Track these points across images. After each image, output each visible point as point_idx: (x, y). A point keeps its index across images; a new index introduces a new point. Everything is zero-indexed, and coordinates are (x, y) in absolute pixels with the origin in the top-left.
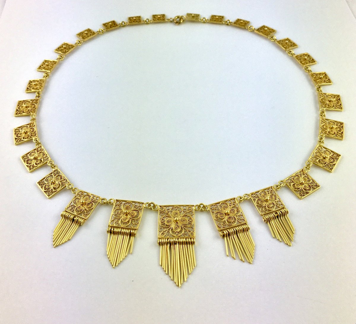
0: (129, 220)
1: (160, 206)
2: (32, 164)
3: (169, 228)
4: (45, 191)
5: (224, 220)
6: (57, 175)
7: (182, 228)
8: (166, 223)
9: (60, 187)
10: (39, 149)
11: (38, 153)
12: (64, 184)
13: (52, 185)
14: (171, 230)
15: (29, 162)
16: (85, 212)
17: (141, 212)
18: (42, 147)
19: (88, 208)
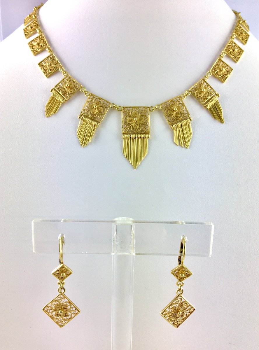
0: (96, 114)
1: (123, 107)
2: (35, 49)
3: (131, 125)
4: (43, 72)
5: (173, 116)
6: (52, 59)
7: (140, 126)
8: (128, 121)
9: (55, 69)
10: (41, 37)
11: (40, 40)
12: (58, 67)
13: (49, 67)
14: (132, 128)
15: (33, 47)
16: (68, 94)
17: (107, 109)
18: (43, 35)
19: (71, 91)
